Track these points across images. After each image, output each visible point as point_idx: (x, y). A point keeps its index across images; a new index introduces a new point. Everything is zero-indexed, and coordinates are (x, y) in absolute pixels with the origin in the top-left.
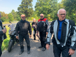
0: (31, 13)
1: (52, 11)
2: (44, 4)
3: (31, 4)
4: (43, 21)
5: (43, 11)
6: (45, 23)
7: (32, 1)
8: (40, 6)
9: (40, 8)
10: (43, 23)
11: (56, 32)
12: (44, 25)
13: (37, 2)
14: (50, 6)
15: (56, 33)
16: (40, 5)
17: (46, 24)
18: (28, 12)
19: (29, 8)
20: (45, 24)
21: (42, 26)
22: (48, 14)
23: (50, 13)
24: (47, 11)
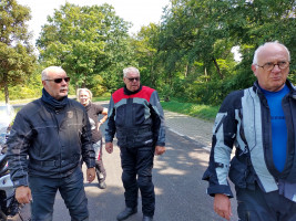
0: (24, 68)
1: (110, 63)
2: (77, 36)
3: (24, 31)
4: (137, 100)
5: (75, 61)
6: (150, 106)
7: (30, 18)
8: (64, 43)
9: (65, 51)
10: (142, 107)
11: (260, 139)
12: (147, 117)
13: (48, 24)
14: (104, 44)
15: (260, 145)
16: (62, 37)
17: (152, 111)
18: (12, 61)
19: (14, 44)
20: (148, 110)
21: (138, 119)
22: (96, 72)
23: (102, 69)
24: (92, 63)
